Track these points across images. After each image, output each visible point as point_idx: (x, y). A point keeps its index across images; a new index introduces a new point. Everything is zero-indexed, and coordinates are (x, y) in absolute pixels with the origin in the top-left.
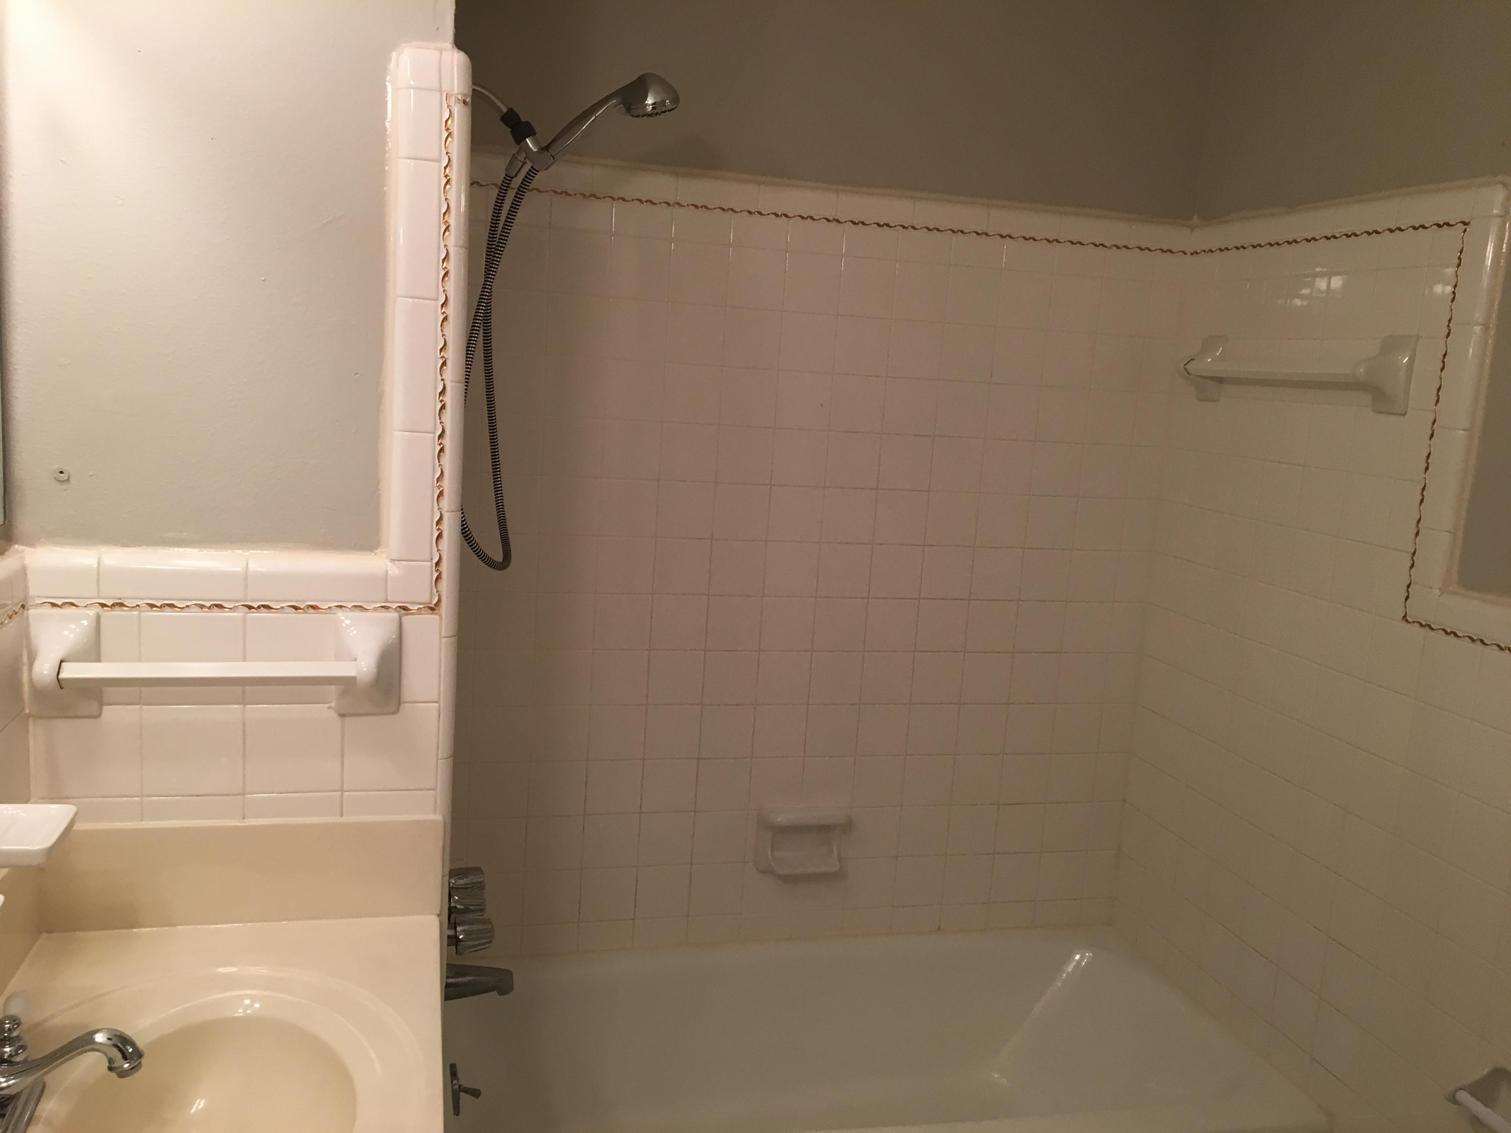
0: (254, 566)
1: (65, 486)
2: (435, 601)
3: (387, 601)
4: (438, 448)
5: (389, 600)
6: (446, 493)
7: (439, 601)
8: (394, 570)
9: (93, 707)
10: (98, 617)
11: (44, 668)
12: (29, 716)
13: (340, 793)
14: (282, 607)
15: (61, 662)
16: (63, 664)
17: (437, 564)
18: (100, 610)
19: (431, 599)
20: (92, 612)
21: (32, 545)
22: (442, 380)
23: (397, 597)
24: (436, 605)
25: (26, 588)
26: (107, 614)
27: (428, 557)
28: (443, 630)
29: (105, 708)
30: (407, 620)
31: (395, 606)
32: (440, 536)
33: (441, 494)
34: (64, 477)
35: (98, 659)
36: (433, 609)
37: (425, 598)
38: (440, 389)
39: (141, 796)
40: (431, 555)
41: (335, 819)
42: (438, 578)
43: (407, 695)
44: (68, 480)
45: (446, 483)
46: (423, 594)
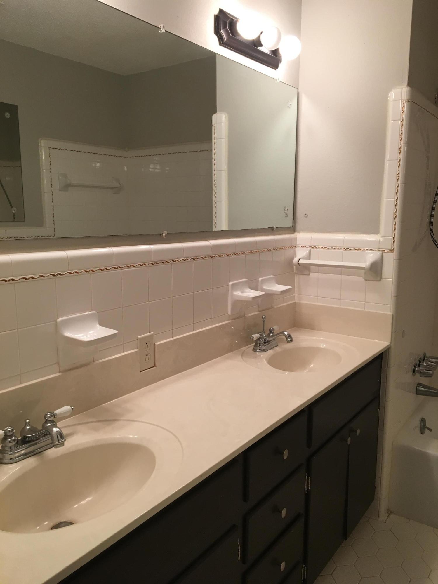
0: (346, 238)
1: (306, 218)
2: (392, 249)
3: (379, 249)
4: (396, 203)
5: (380, 248)
6: (397, 217)
7: (394, 249)
8: (381, 239)
9: (307, 272)
10: (310, 250)
11: (296, 260)
12: (295, 274)
13: (364, 302)
14: (352, 249)
15: (300, 259)
16: (300, 260)
17: (394, 238)
18: (310, 248)
19: (391, 248)
20: (309, 249)
21: (299, 232)
22: (398, 183)
23: (382, 247)
24: (393, 250)
25: (296, 242)
26: (312, 249)
27: (391, 235)
28: (395, 257)
29: (311, 273)
30: (384, 254)
31: (381, 250)
32: (395, 230)
33: (396, 217)
34: (306, 216)
35: (310, 259)
36: (392, 251)
37: (390, 248)
38: (397, 186)
39: (317, 297)
40: (392, 235)
41: (363, 310)
42: (394, 242)
43: (383, 276)
44: (307, 217)
45: (397, 214)
46: (389, 246)
